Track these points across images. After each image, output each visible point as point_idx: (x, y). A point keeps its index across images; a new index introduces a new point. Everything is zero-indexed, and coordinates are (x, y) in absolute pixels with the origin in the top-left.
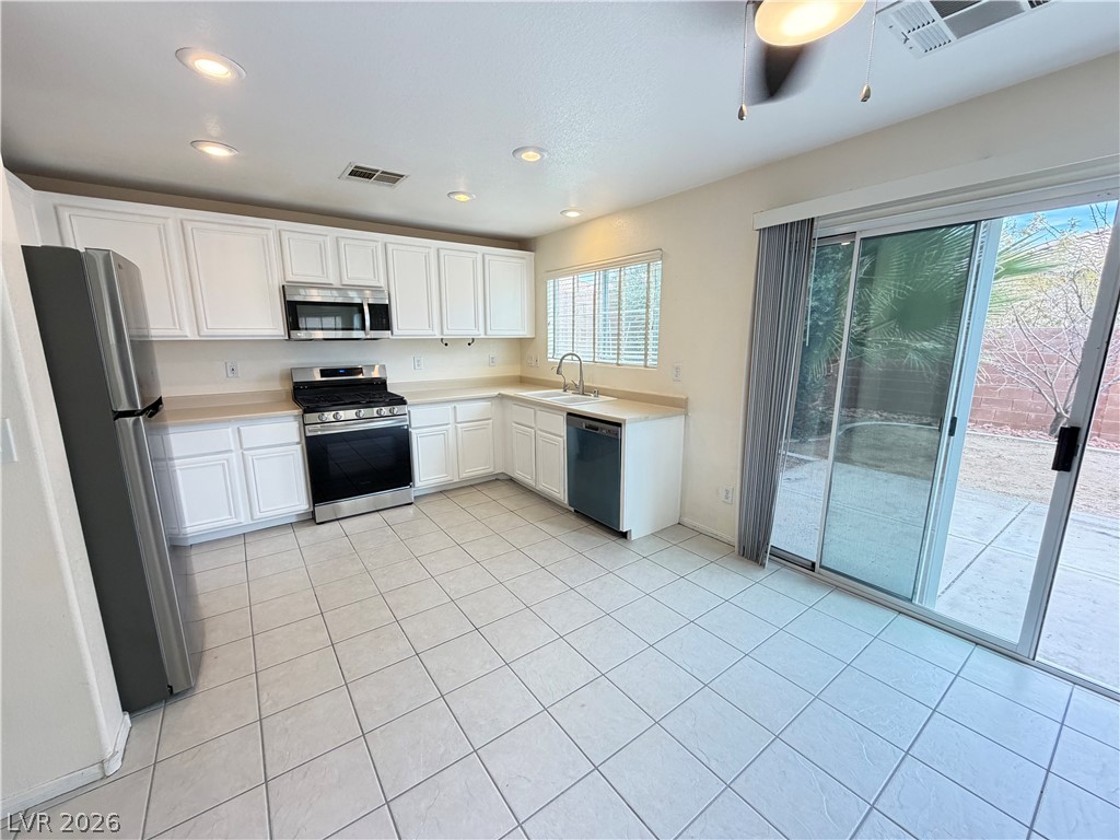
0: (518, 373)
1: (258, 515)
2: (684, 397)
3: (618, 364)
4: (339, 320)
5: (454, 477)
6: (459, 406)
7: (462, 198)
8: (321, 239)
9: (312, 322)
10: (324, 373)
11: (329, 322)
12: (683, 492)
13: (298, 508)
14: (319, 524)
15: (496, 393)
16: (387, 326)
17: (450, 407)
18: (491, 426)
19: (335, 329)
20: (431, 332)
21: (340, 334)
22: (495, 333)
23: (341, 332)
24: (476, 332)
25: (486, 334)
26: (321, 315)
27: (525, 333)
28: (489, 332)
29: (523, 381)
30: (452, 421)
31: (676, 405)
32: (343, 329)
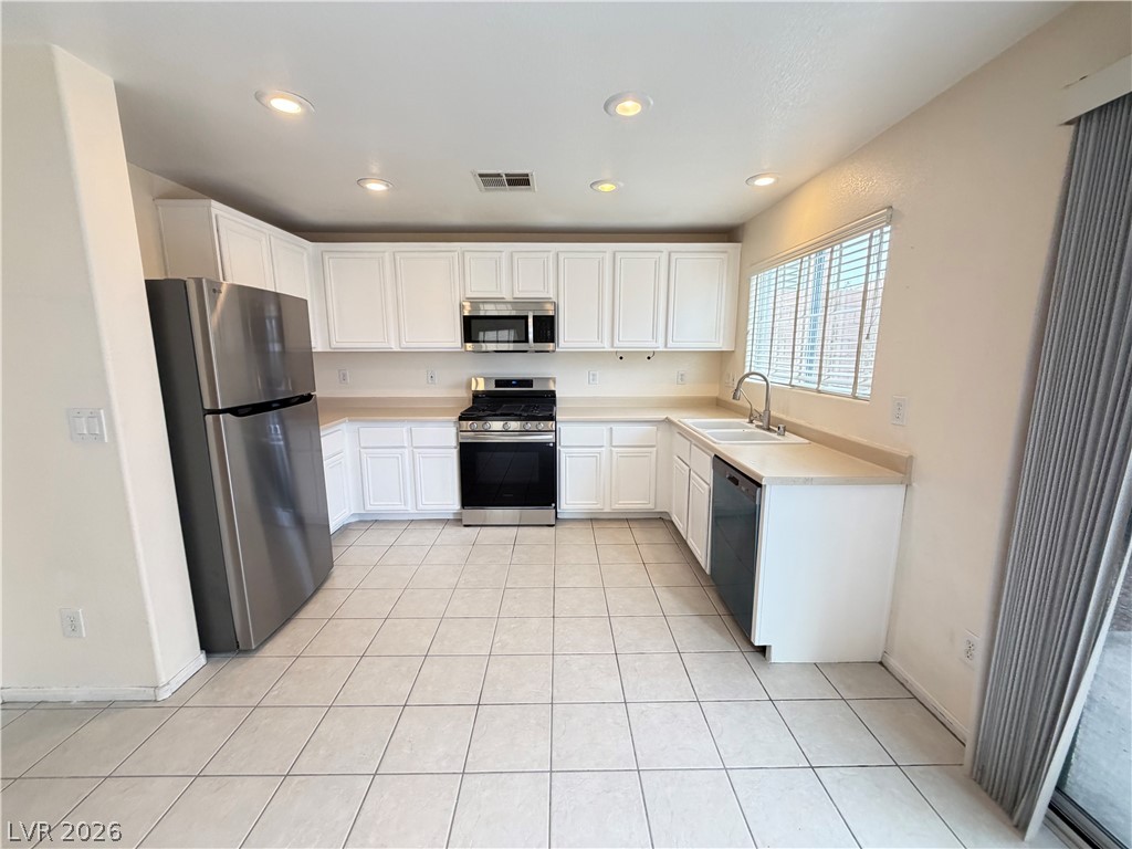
0: (716, 395)
1: (421, 506)
2: (905, 453)
3: (819, 392)
4: (512, 332)
5: (607, 507)
6: (616, 427)
7: (607, 187)
8: (496, 255)
9: (491, 335)
10: (499, 383)
11: (504, 334)
12: (893, 613)
13: (451, 507)
14: (466, 526)
15: (663, 416)
16: (552, 339)
17: (604, 428)
18: (655, 453)
19: (508, 342)
20: (599, 344)
21: (511, 347)
22: (677, 345)
23: (512, 345)
24: (654, 344)
25: (666, 346)
26: (498, 329)
27: (720, 344)
28: (670, 344)
29: (718, 405)
30: (605, 442)
31: (893, 467)
32: (514, 342)
